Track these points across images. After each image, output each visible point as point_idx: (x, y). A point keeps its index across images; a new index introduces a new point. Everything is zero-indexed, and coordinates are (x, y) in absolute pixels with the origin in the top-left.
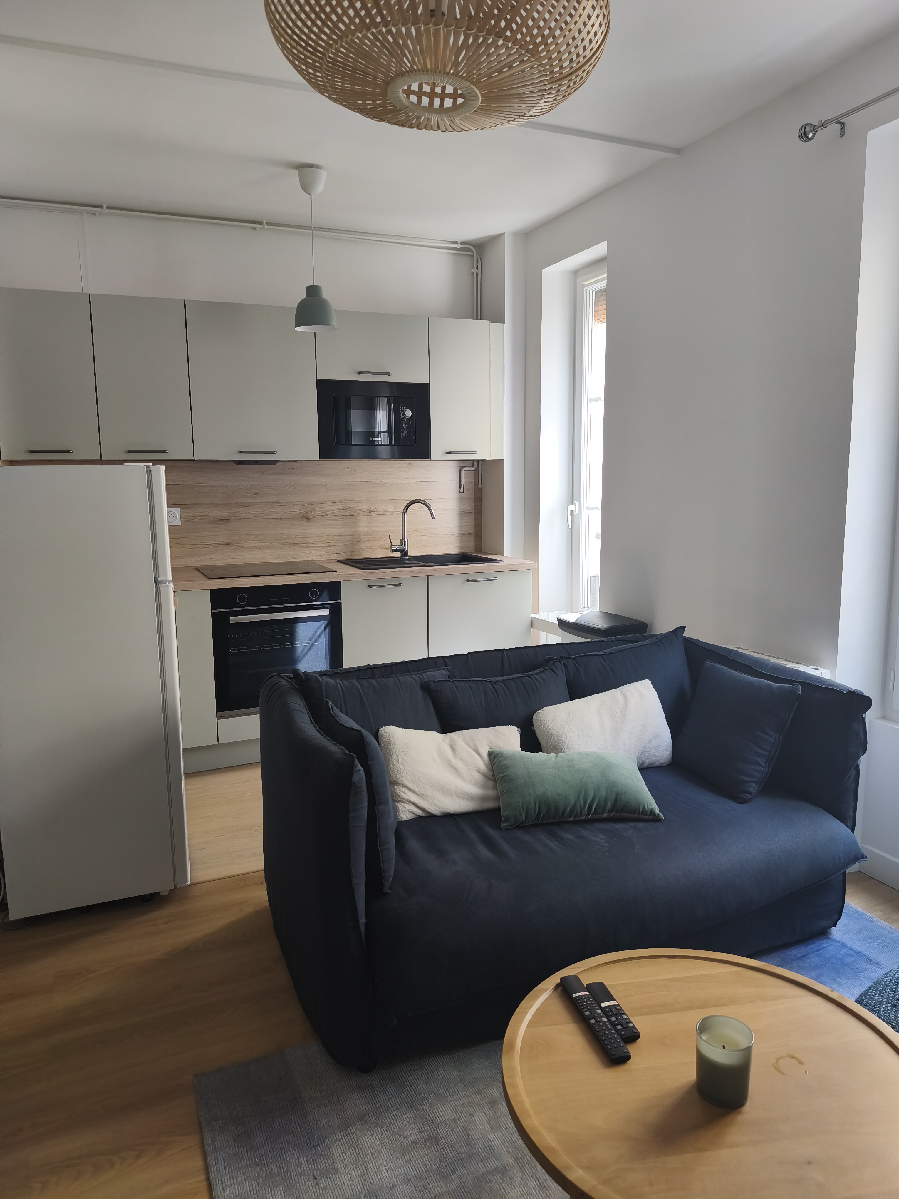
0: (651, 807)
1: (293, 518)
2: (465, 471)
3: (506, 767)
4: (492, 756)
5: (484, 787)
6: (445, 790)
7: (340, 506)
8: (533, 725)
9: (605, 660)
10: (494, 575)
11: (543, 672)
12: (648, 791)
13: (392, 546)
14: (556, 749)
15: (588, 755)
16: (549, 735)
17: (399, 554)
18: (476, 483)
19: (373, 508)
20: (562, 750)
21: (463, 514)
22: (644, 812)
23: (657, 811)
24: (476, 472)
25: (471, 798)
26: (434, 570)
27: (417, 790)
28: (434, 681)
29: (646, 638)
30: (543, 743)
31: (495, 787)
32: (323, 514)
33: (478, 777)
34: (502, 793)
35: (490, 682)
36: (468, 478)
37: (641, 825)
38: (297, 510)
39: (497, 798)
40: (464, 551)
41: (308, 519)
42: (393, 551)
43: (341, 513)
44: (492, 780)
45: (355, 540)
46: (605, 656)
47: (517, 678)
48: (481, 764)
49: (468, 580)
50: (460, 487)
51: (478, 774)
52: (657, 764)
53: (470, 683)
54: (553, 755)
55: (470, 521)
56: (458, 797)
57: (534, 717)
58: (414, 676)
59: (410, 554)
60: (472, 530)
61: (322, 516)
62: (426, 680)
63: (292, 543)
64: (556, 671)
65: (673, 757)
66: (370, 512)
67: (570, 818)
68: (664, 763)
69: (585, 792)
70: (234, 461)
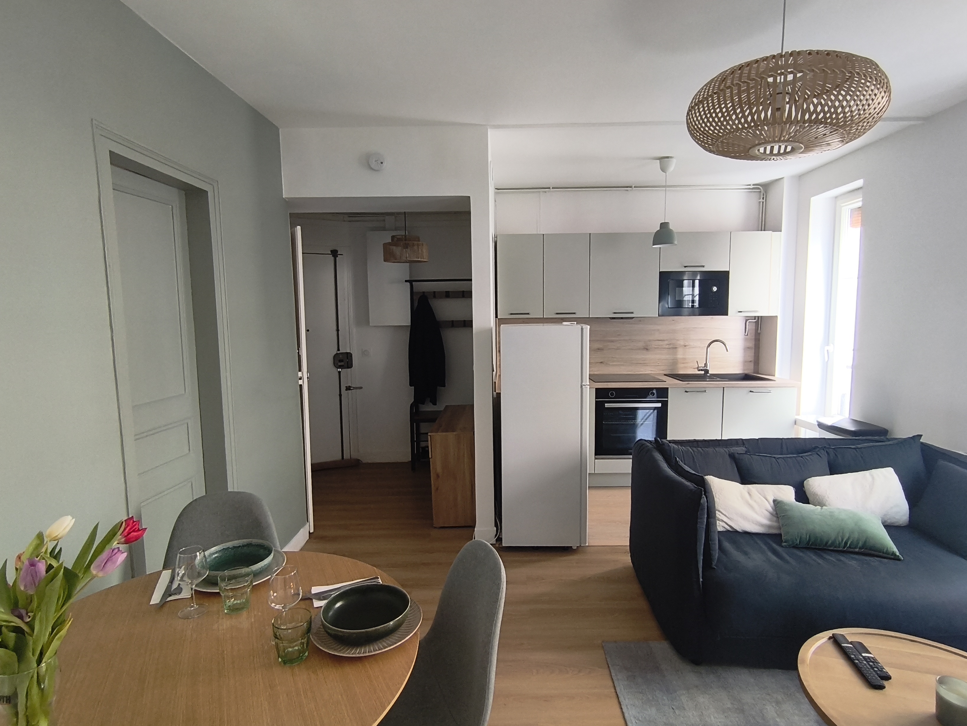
0: (892, 550)
1: (639, 349)
2: (749, 322)
3: (786, 510)
4: (776, 502)
5: (770, 520)
6: (745, 518)
7: (666, 342)
8: (804, 487)
9: (857, 451)
10: (770, 389)
11: (811, 455)
12: (890, 539)
13: (698, 367)
14: (821, 504)
15: (844, 510)
16: (815, 495)
17: (703, 372)
18: (757, 329)
19: (687, 344)
20: (825, 505)
21: (746, 349)
22: (887, 553)
23: (898, 554)
24: (757, 323)
25: (762, 525)
26: (728, 384)
27: (727, 515)
28: (737, 453)
29: (889, 440)
30: (811, 499)
31: (778, 521)
32: (656, 347)
33: (767, 514)
34: (783, 525)
35: (774, 457)
36: (751, 327)
37: (886, 560)
38: (641, 344)
39: (780, 528)
40: (746, 372)
41: (647, 349)
42: (699, 370)
43: (667, 347)
44: (775, 517)
45: (675, 362)
46: (857, 450)
47: (793, 457)
48: (769, 506)
49: (751, 391)
50: (745, 332)
51: (767, 512)
52: (896, 525)
53: (761, 457)
54: (819, 507)
55: (751, 353)
56: (753, 523)
57: (805, 482)
58: (724, 449)
59: (710, 372)
60: (752, 359)
61: (655, 348)
62: (732, 452)
63: (637, 363)
64: (821, 455)
65: (910, 521)
66: (685, 346)
67: (831, 547)
68: (902, 524)
69: (843, 533)
70: (610, 318)
